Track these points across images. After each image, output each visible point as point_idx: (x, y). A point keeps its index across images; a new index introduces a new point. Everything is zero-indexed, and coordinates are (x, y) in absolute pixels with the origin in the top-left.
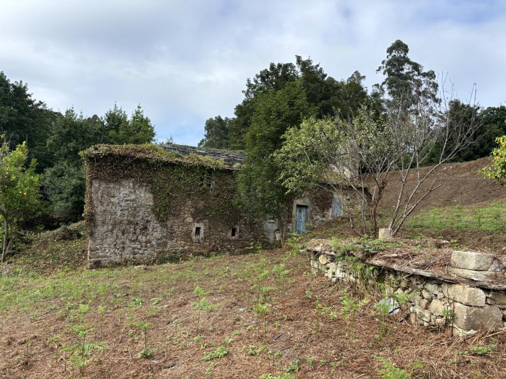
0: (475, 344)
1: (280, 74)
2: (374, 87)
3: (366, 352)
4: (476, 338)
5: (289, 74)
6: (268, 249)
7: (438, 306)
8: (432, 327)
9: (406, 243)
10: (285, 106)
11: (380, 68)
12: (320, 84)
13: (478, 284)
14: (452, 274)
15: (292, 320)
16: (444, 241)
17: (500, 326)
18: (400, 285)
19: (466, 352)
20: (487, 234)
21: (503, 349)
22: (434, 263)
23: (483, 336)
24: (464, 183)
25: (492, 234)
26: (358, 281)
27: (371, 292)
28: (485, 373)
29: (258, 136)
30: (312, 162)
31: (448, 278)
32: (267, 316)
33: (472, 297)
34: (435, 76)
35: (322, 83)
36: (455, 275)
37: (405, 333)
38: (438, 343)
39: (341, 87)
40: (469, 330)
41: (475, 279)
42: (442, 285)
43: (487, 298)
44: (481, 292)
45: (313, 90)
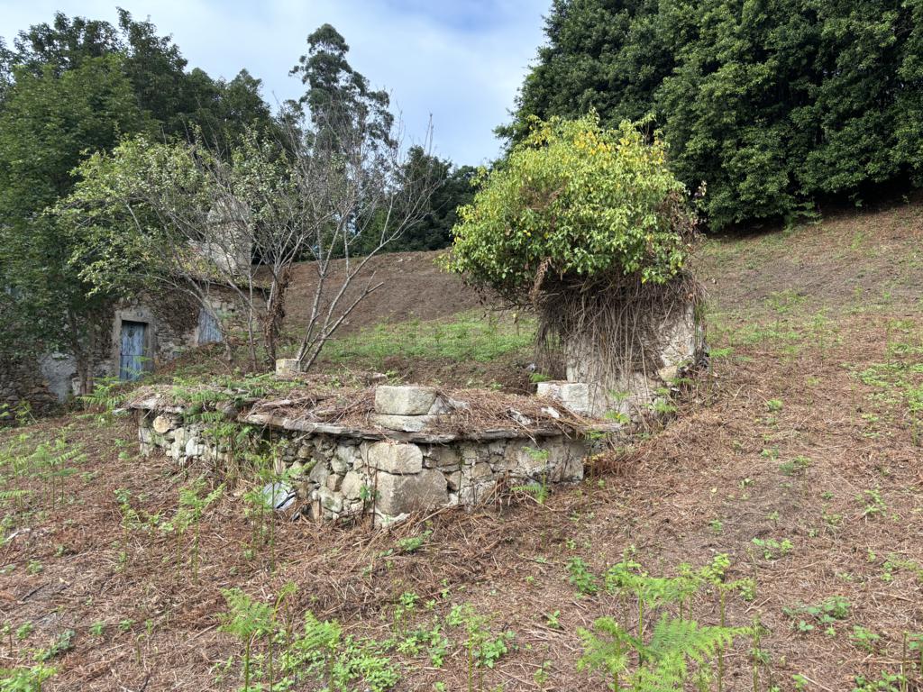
0: (404, 535)
1: (81, 41)
2: (287, 106)
3: (222, 586)
4: (409, 524)
5: (102, 45)
6: (52, 416)
7: (354, 482)
8: (344, 520)
9: (315, 381)
10: (82, 107)
11: (296, 69)
12: (172, 78)
13: (411, 437)
14: (376, 426)
15: (74, 553)
16: (379, 375)
17: (444, 501)
18: (297, 456)
19: (390, 551)
20: (448, 362)
21: (445, 536)
22: (349, 409)
23: (417, 520)
24: (427, 285)
25: (455, 362)
26: (226, 457)
27: (249, 476)
28: (414, 580)
29: (16, 165)
30: (145, 231)
31: (369, 432)
32: (15, 554)
33: (403, 459)
34: (388, 102)
35: (179, 77)
36: (380, 427)
37: (300, 538)
38: (349, 546)
39: (218, 93)
40: (397, 514)
41: (407, 430)
42: (361, 446)
43: (424, 458)
44: (416, 448)
45: (157, 86)
